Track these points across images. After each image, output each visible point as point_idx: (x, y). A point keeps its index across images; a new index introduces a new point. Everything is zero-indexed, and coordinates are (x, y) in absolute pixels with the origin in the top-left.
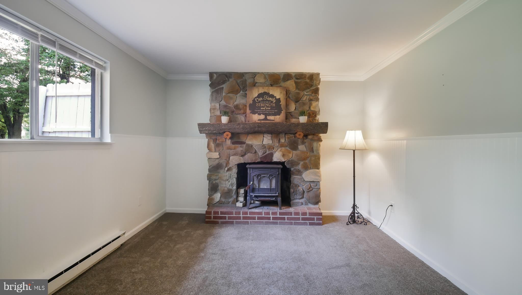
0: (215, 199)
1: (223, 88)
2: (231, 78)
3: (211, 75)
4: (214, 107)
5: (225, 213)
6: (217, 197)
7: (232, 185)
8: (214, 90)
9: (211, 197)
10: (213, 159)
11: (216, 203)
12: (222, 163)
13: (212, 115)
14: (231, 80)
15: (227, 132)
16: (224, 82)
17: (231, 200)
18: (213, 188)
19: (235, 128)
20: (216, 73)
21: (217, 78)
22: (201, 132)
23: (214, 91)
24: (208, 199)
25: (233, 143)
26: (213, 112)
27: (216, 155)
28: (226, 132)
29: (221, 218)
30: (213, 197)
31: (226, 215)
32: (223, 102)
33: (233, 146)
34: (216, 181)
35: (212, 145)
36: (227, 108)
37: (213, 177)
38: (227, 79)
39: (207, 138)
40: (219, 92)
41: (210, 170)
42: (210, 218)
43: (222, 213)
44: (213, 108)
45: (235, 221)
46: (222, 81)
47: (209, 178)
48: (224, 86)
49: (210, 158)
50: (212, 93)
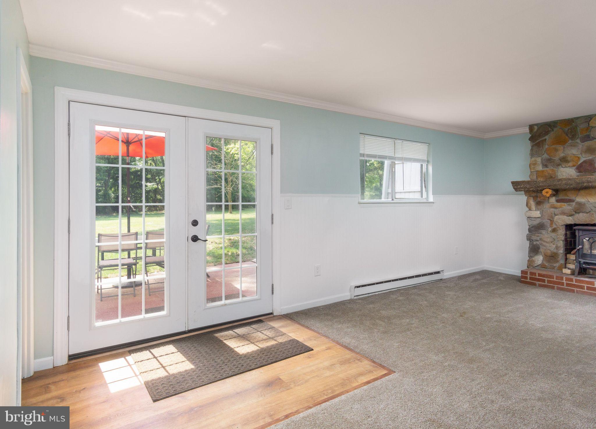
0: (536, 261)
1: (546, 140)
2: (557, 127)
3: (531, 127)
4: (534, 162)
5: (543, 276)
6: (539, 259)
7: (557, 248)
8: (535, 143)
9: (531, 259)
10: (532, 218)
11: (537, 266)
12: (544, 223)
13: (532, 171)
14: (555, 129)
15: (547, 189)
16: (547, 133)
17: (557, 265)
18: (534, 250)
19: (555, 185)
20: (536, 125)
21: (537, 130)
22: (516, 190)
23: (534, 145)
24: (528, 261)
25: (558, 201)
26: (534, 168)
27: (537, 214)
28: (545, 189)
29: (539, 280)
30: (533, 259)
31: (545, 278)
32: (545, 156)
33: (559, 204)
34: (538, 243)
35: (532, 203)
36: (551, 162)
37: (534, 238)
38: (550, 129)
39: (526, 196)
40: (541, 146)
41: (530, 230)
42: (526, 278)
43: (540, 275)
44: (534, 164)
45: (557, 286)
46: (544, 133)
47: (529, 239)
48: (547, 137)
49: (529, 217)
50: (532, 147)
